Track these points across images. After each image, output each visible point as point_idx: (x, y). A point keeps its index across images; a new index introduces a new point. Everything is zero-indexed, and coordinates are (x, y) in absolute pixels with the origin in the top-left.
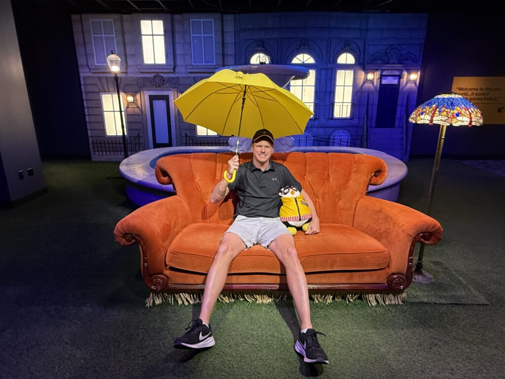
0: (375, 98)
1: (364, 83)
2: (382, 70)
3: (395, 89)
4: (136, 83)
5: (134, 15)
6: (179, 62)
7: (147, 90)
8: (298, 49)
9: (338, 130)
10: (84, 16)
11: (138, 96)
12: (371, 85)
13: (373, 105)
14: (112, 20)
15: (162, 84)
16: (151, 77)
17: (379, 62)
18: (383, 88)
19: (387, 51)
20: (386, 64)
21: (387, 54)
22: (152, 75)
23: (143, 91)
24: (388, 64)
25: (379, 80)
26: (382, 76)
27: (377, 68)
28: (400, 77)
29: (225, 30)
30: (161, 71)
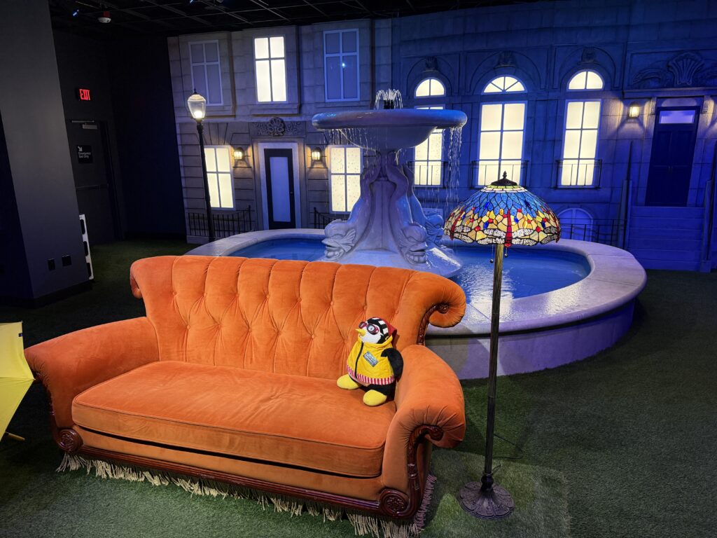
0: (646, 151)
1: (622, 123)
2: (658, 98)
3: (688, 133)
4: (247, 132)
5: (246, 32)
6: (307, 98)
7: (262, 142)
8: (494, 68)
9: (569, 207)
10: (182, 38)
11: (250, 151)
12: (636, 126)
13: (640, 163)
14: (217, 41)
15: (282, 132)
16: (268, 123)
17: (652, 84)
18: (662, 133)
19: (670, 64)
20: (666, 87)
21: (670, 69)
22: (268, 119)
23: (257, 143)
24: (673, 87)
25: (654, 116)
26: (658, 111)
27: (649, 95)
28: (699, 110)
29: (376, 45)
30: (281, 113)
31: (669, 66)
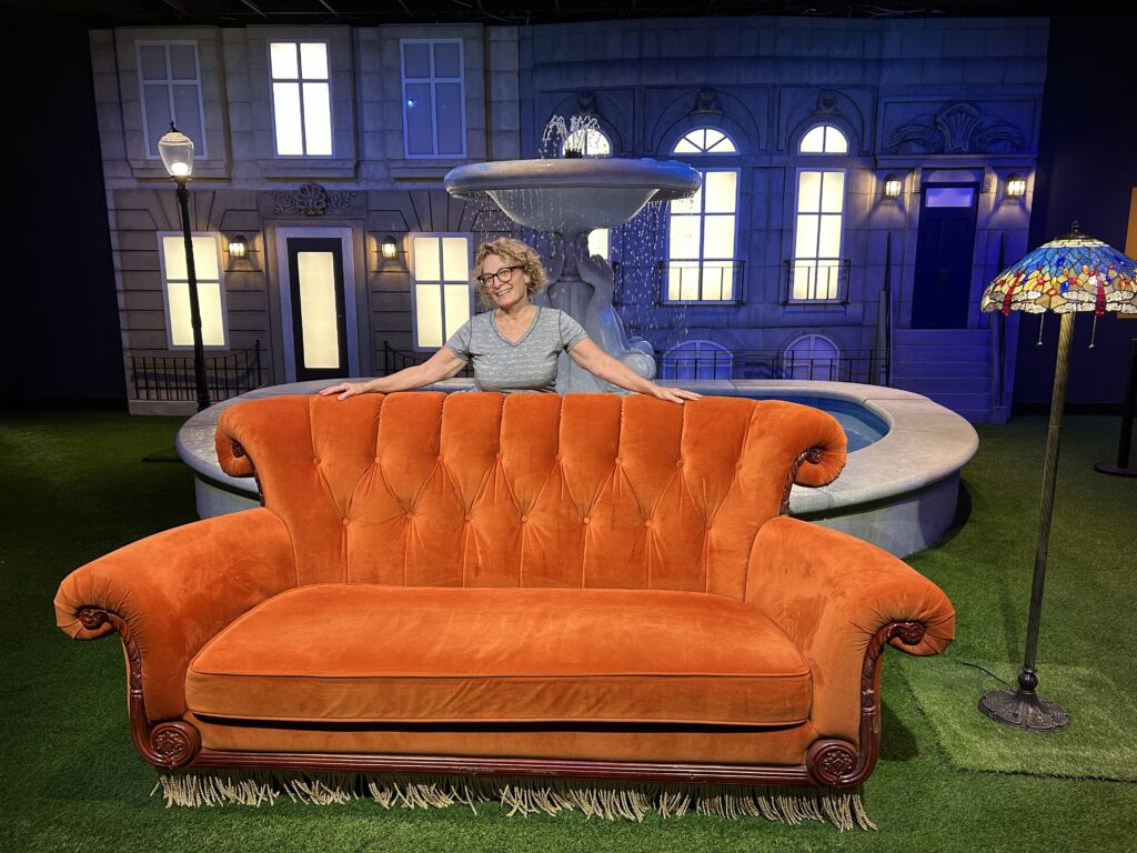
0: (908, 248)
1: (876, 206)
2: (924, 169)
3: (964, 220)
4: (254, 208)
5: (254, 31)
6: (370, 151)
7: (281, 226)
8: (689, 115)
9: (805, 333)
10: (122, 33)
11: (259, 243)
12: (895, 210)
13: (902, 265)
14: (194, 43)
15: (323, 209)
16: (295, 192)
17: (915, 148)
18: (931, 219)
19: (939, 120)
20: (936, 153)
21: (939, 128)
22: (297, 186)
23: (274, 228)
24: (943, 153)
25: (919, 196)
26: (924, 188)
27: (912, 165)
28: (978, 188)
29: (493, 67)
30: (320, 175)
31: (936, 124)
